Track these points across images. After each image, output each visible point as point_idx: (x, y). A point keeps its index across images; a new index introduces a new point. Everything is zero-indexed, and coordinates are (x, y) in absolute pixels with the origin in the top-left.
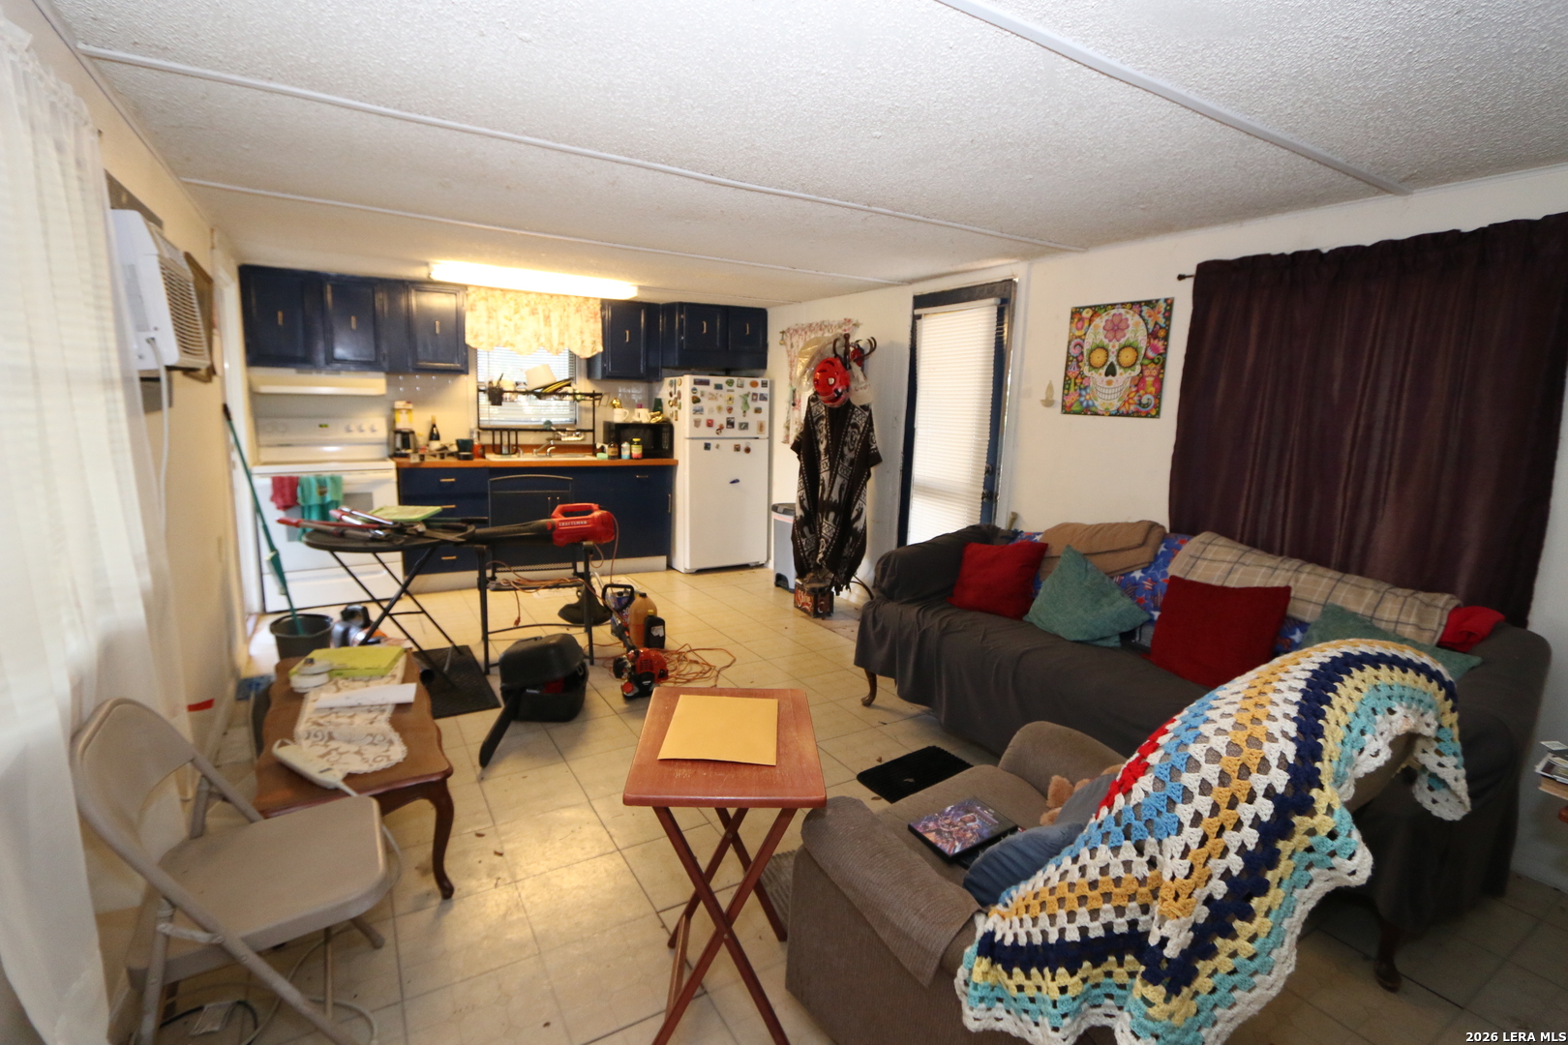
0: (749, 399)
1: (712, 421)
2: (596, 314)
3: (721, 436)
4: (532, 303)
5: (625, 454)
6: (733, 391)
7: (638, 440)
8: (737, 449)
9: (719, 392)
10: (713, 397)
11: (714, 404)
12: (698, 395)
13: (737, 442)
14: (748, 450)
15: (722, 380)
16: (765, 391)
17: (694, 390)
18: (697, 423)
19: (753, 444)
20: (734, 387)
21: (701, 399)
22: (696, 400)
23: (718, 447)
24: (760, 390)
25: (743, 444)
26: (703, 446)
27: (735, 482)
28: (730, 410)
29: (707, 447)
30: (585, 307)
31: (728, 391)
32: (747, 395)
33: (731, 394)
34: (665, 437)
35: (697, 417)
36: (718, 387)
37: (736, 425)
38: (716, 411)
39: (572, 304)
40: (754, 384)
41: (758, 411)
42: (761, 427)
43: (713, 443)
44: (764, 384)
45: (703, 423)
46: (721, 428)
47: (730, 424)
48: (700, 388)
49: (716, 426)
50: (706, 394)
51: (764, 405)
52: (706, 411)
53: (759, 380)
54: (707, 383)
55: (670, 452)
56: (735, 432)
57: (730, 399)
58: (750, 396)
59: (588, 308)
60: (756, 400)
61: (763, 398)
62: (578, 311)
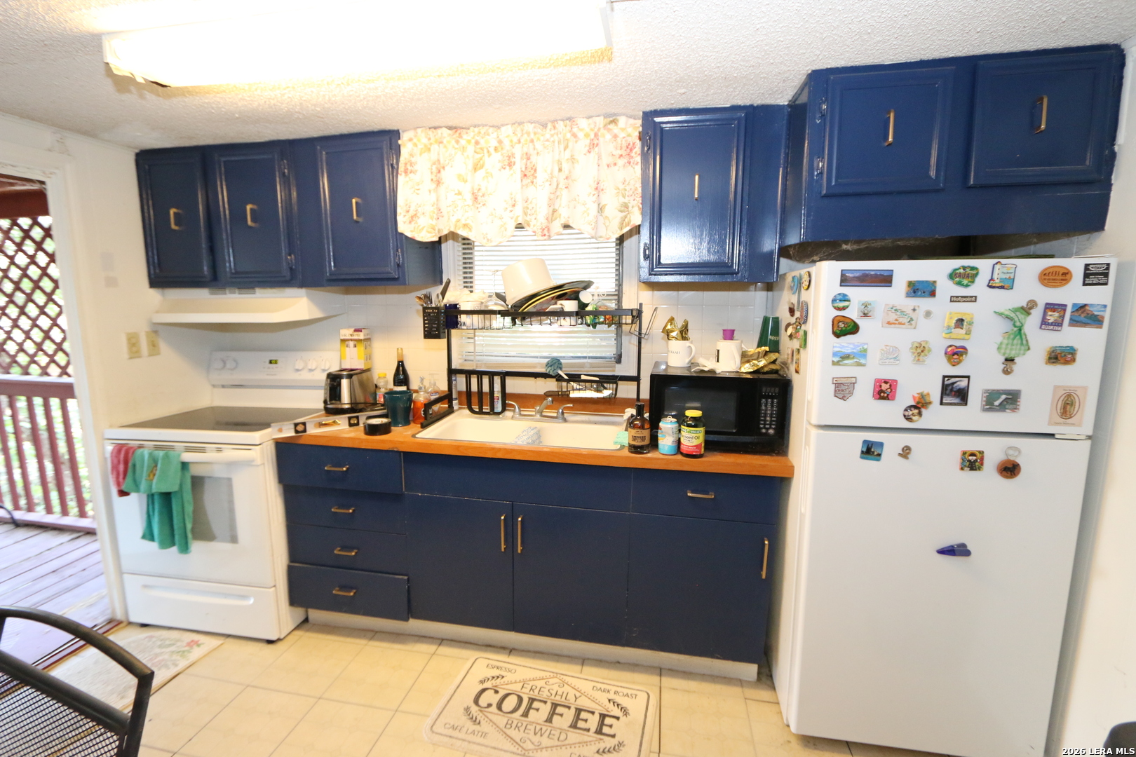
0: (1032, 323)
1: (892, 384)
2: (630, 148)
3: (919, 423)
4: (507, 143)
5: (666, 443)
6: (973, 299)
7: (697, 413)
8: (972, 462)
9: (924, 303)
10: (899, 319)
11: (904, 338)
12: (852, 313)
13: (973, 444)
14: (1010, 469)
15: (936, 269)
16: (1096, 296)
17: (840, 301)
18: (843, 389)
19: (1028, 453)
20: (979, 287)
21: (861, 323)
22: (845, 328)
23: (906, 452)
24: (1074, 293)
25: (994, 451)
26: (859, 448)
27: (956, 551)
28: (956, 354)
29: (870, 451)
30: (608, 136)
31: (954, 299)
32: (1027, 310)
33: (963, 309)
34: (768, 408)
35: (845, 371)
36: (922, 289)
37: (975, 397)
38: (907, 356)
39: (581, 135)
40: (1056, 278)
41: (1060, 357)
42: (1067, 406)
43: (892, 444)
44: (1096, 276)
45: (864, 389)
46: (920, 405)
47: (955, 392)
48: (858, 295)
49: (905, 397)
50: (879, 313)
51: (1087, 341)
52: (874, 357)
53: (1076, 265)
54: (885, 280)
55: (777, 443)
56: (971, 415)
57: (960, 322)
58: (1037, 314)
59: (615, 136)
60: (1058, 324)
61: (1086, 316)
62: (593, 145)
